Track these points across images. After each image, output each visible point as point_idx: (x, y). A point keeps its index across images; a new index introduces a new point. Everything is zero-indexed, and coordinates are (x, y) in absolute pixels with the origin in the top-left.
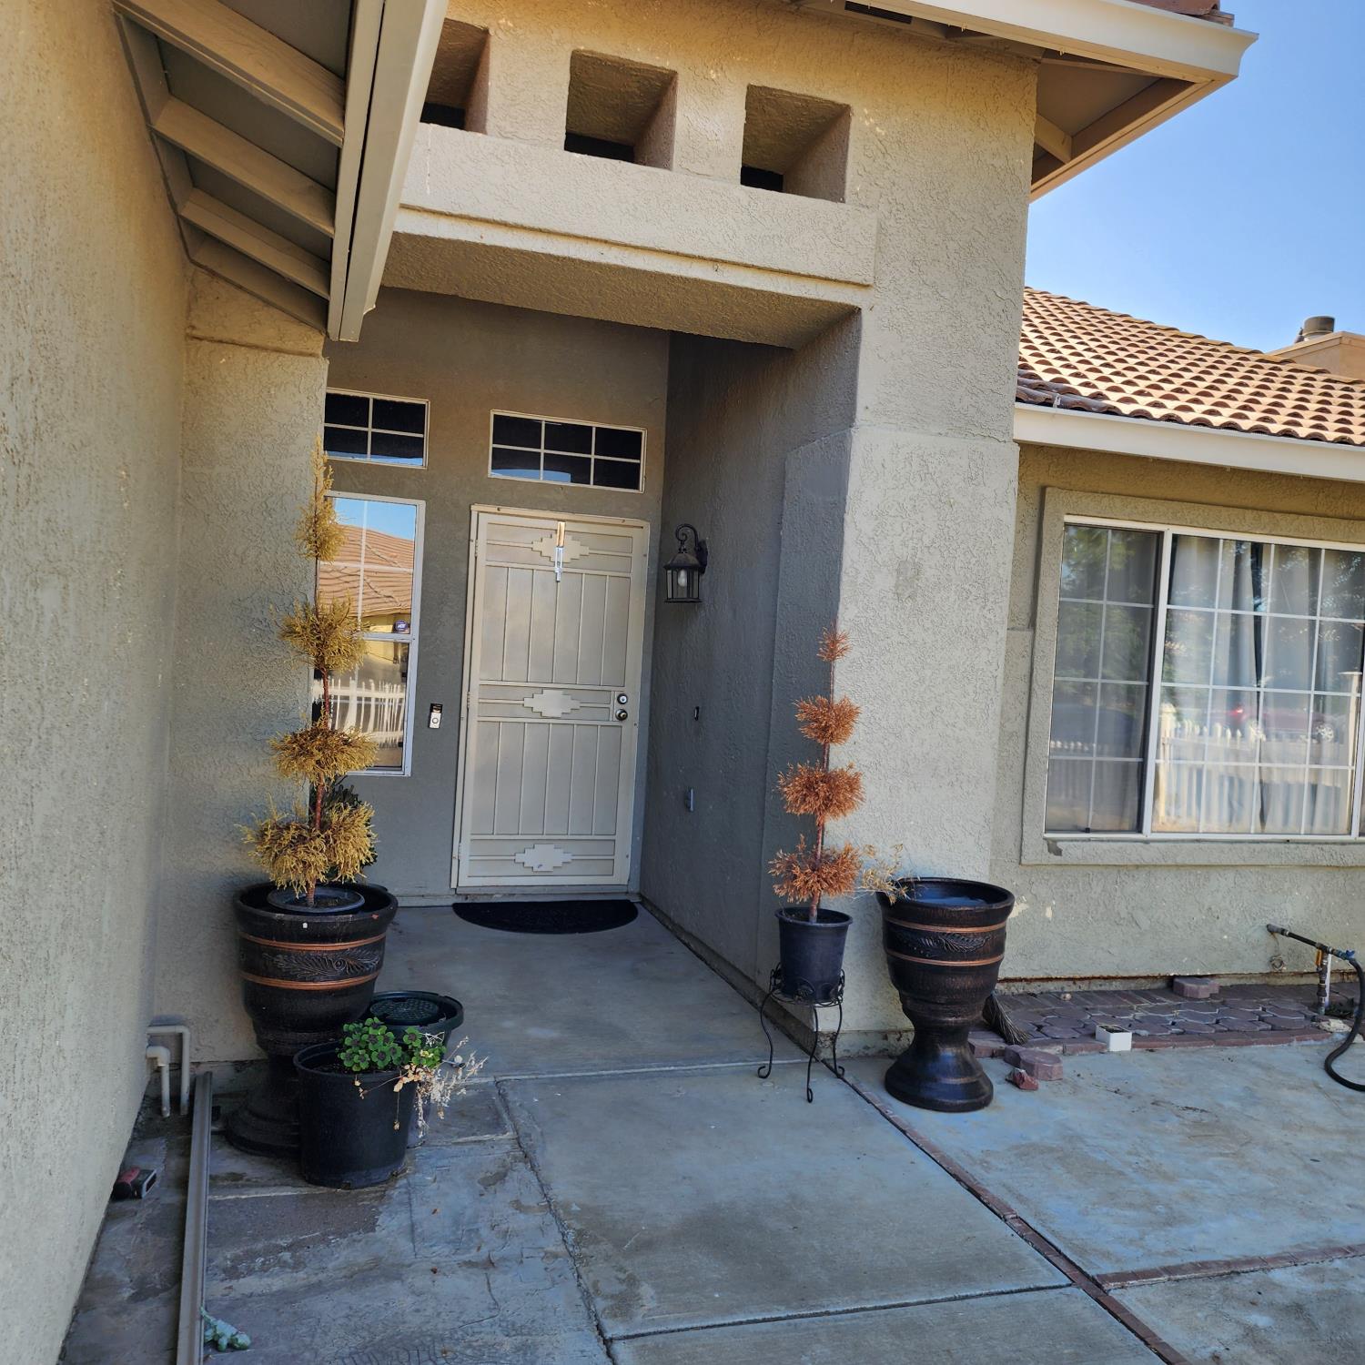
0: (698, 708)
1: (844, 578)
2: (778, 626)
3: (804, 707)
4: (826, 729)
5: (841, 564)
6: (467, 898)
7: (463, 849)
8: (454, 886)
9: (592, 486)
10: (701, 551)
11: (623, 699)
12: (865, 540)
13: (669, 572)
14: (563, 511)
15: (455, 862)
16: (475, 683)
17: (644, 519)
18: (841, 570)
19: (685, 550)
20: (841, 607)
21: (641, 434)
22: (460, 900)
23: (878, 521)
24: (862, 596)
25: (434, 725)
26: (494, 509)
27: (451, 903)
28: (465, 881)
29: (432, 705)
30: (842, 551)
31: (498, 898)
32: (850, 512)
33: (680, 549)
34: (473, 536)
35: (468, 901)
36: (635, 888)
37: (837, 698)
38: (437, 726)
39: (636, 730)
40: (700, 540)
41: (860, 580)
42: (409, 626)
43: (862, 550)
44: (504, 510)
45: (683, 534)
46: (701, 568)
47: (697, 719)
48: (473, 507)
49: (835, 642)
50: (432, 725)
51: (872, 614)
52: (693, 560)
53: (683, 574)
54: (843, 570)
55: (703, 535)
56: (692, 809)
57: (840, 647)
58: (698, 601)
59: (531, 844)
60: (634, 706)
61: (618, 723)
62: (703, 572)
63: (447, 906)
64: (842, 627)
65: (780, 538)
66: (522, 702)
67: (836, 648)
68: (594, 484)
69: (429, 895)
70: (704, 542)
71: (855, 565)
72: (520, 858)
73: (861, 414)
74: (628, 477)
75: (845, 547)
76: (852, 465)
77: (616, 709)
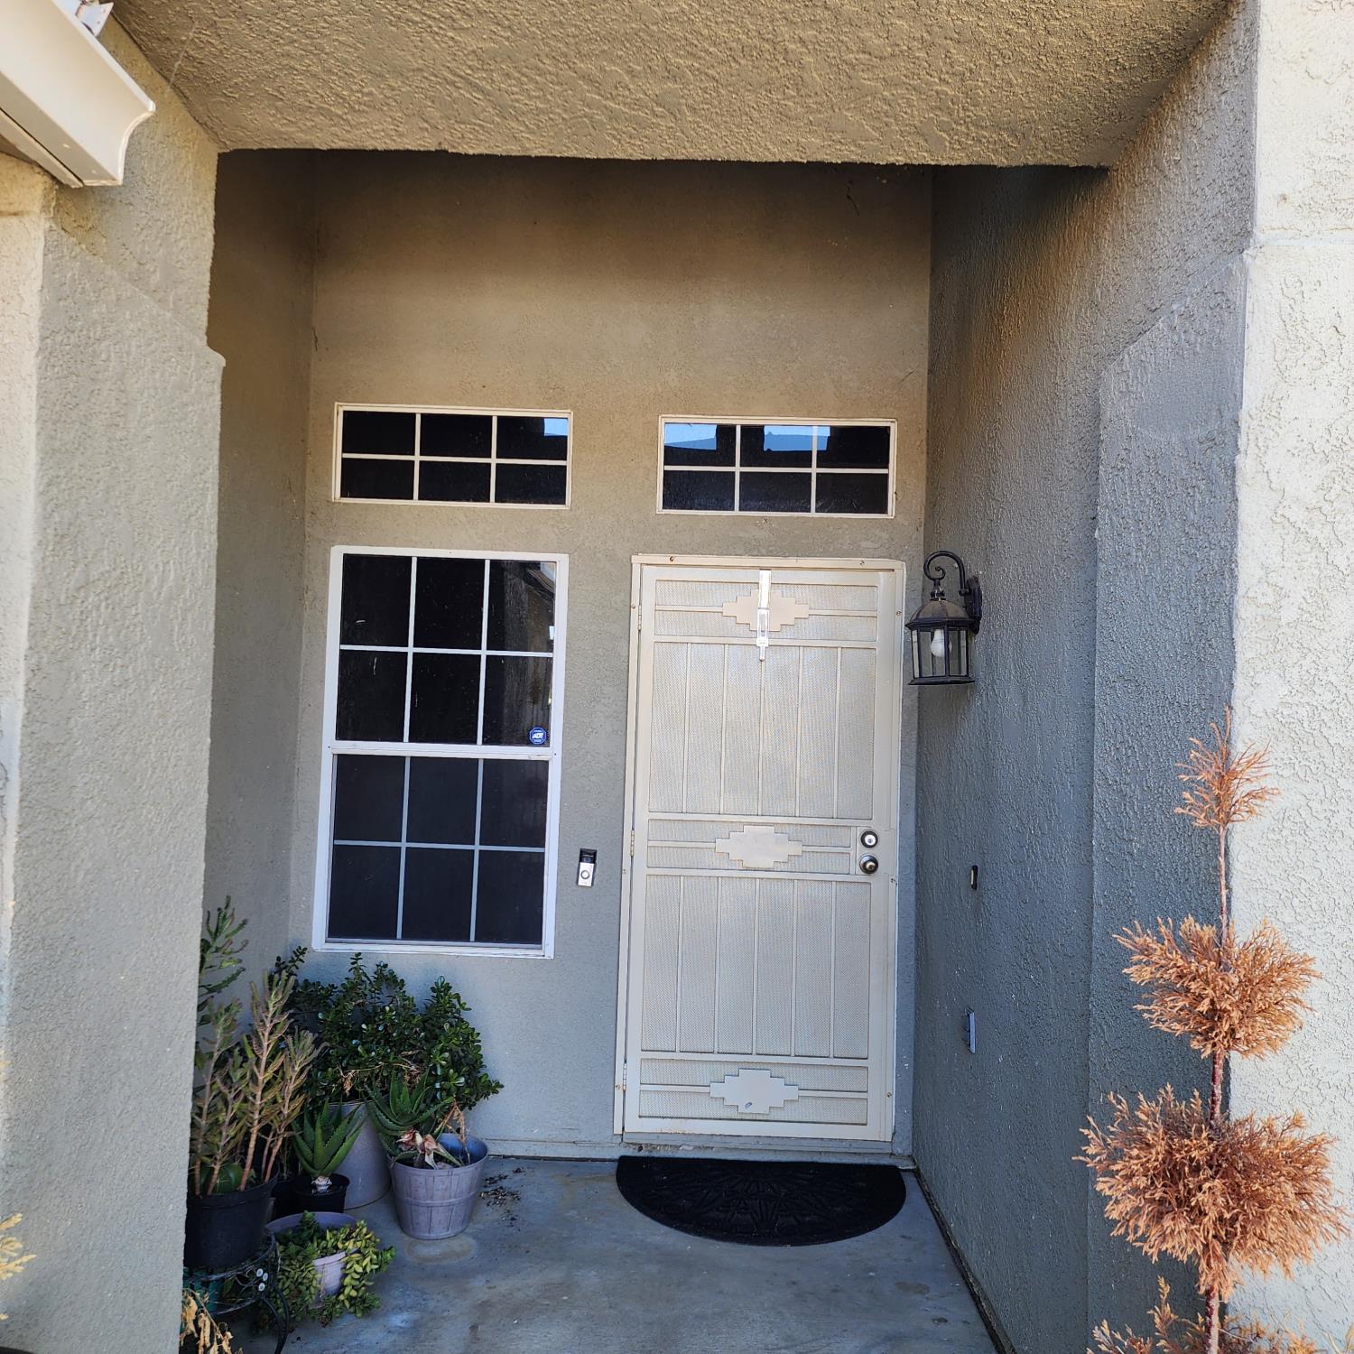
0: (975, 868)
1: (1246, 612)
2: (1099, 727)
3: (1146, 950)
4: (1215, 1014)
5: (1234, 577)
6: (641, 1149)
7: (630, 1073)
8: (618, 1130)
9: (813, 514)
10: (971, 594)
11: (870, 839)
12: (1297, 514)
13: (915, 632)
14: (770, 554)
15: (619, 1094)
16: (643, 817)
17: (897, 558)
18: (1234, 591)
19: (942, 594)
20: (1239, 681)
21: (887, 429)
22: (631, 1152)
23: (1331, 466)
24: (1296, 655)
25: (585, 882)
26: (665, 559)
27: (616, 1156)
28: (635, 1125)
29: (582, 852)
30: (1233, 545)
31: (687, 1152)
32: (1252, 450)
33: (933, 594)
34: (635, 602)
35: (642, 1154)
36: (903, 1148)
37: (1243, 928)
38: (588, 883)
39: (894, 889)
40: (969, 576)
41: (1289, 614)
42: (547, 737)
43: (1289, 539)
44: (679, 559)
45: (938, 569)
46: (971, 624)
47: (975, 887)
48: (636, 559)
49: (1226, 775)
50: (581, 882)
51: (1328, 697)
52: (955, 610)
53: (939, 635)
54: (1241, 591)
55: (974, 568)
56: (973, 1048)
57: (1241, 789)
58: (966, 681)
59: (733, 1069)
60: (890, 854)
61: (863, 877)
62: (976, 631)
63: (610, 1160)
64: (1246, 733)
65: (1093, 542)
66: (712, 845)
67: (1229, 794)
68: (817, 511)
69: (581, 1142)
70: (976, 580)
71: (1273, 578)
72: (716, 1090)
73: (1267, 214)
74: (871, 496)
75: (1243, 536)
76: (1252, 336)
77: (862, 855)
